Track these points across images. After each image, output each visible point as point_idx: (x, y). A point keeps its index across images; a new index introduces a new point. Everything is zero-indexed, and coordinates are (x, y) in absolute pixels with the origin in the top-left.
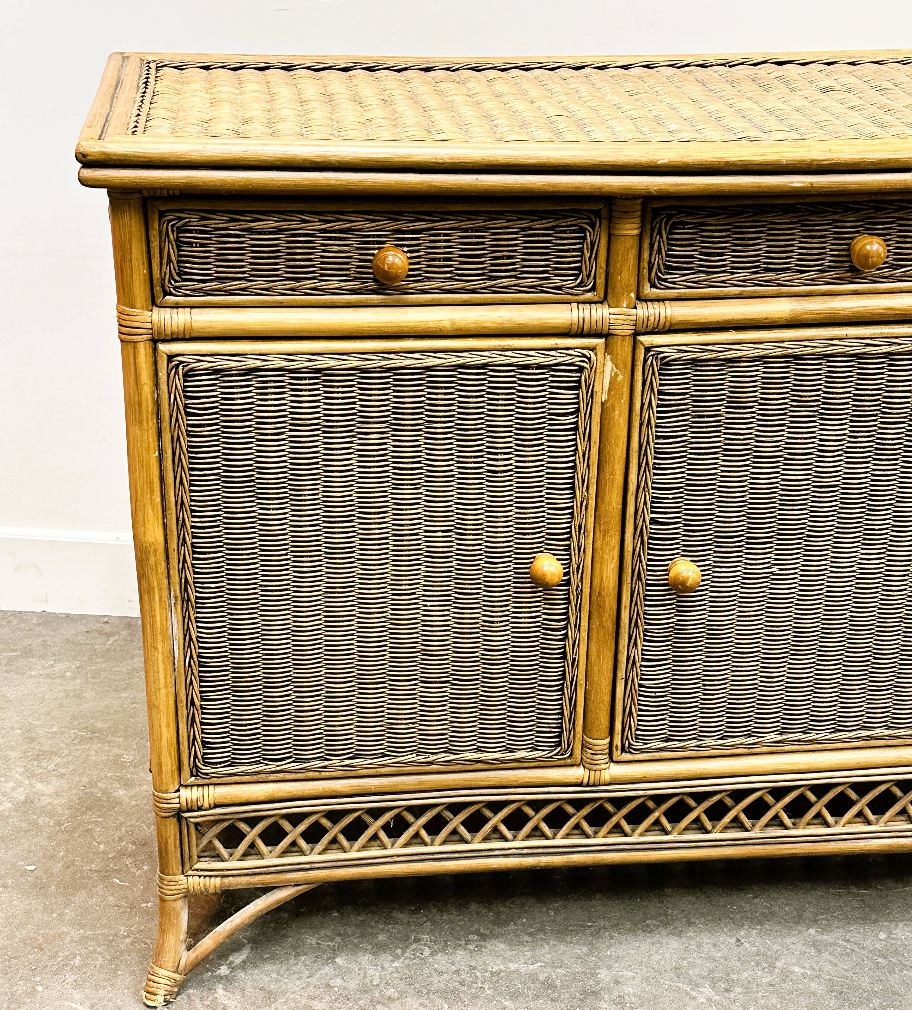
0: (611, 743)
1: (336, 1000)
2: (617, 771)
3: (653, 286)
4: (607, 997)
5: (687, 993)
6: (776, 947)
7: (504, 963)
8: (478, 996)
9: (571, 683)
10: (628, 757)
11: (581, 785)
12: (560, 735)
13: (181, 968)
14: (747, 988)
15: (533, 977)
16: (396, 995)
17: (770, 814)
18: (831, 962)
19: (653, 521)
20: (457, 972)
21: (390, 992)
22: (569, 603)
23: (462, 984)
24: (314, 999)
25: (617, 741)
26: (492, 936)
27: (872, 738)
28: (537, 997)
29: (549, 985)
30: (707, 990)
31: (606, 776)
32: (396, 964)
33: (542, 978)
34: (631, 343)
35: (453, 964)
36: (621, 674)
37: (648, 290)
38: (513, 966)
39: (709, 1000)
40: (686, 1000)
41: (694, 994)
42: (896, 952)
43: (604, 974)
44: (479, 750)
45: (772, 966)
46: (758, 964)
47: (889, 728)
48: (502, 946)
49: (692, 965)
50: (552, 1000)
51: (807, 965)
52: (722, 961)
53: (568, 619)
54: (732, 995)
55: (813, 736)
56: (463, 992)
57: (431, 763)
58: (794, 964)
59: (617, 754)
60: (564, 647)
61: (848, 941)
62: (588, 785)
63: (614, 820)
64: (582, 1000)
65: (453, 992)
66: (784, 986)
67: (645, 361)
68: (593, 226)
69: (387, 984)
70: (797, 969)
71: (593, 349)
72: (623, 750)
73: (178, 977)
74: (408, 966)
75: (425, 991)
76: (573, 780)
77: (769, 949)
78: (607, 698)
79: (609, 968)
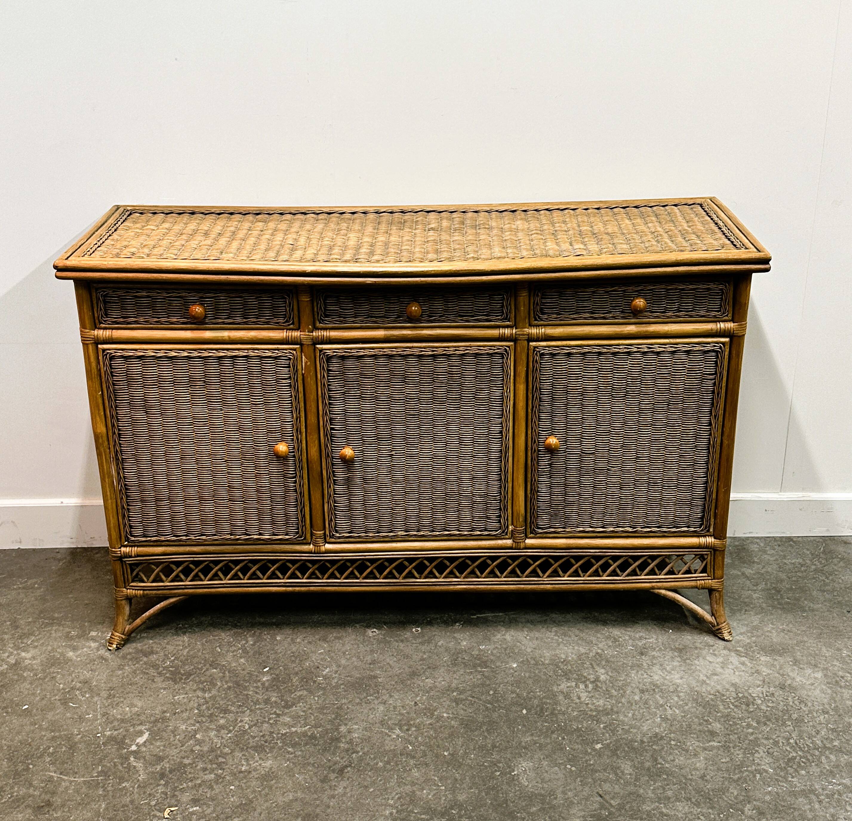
1: (197, 757)
4: (344, 740)
5: (386, 734)
7: (289, 728)
8: (274, 748)
14: (418, 727)
15: (304, 734)
16: (230, 752)
18: (463, 709)
20: (263, 736)
21: (227, 750)
23: (266, 742)
24: (183, 758)
28: (306, 744)
29: (313, 737)
30: (398, 731)
32: (230, 735)
33: (309, 734)
35: (261, 732)
38: (294, 730)
40: (386, 737)
41: (390, 734)
42: (498, 700)
43: (343, 729)
45: (433, 714)
46: (425, 714)
48: (289, 719)
49: (390, 719)
50: (314, 746)
51: (450, 712)
52: (406, 715)
54: (410, 732)
56: (267, 746)
58: (444, 712)
61: (473, 697)
64: (330, 744)
65: (260, 747)
66: (438, 724)
69: (225, 746)
70: (445, 715)
74: (236, 735)
75: (245, 748)
77: (432, 705)
79: (346, 725)
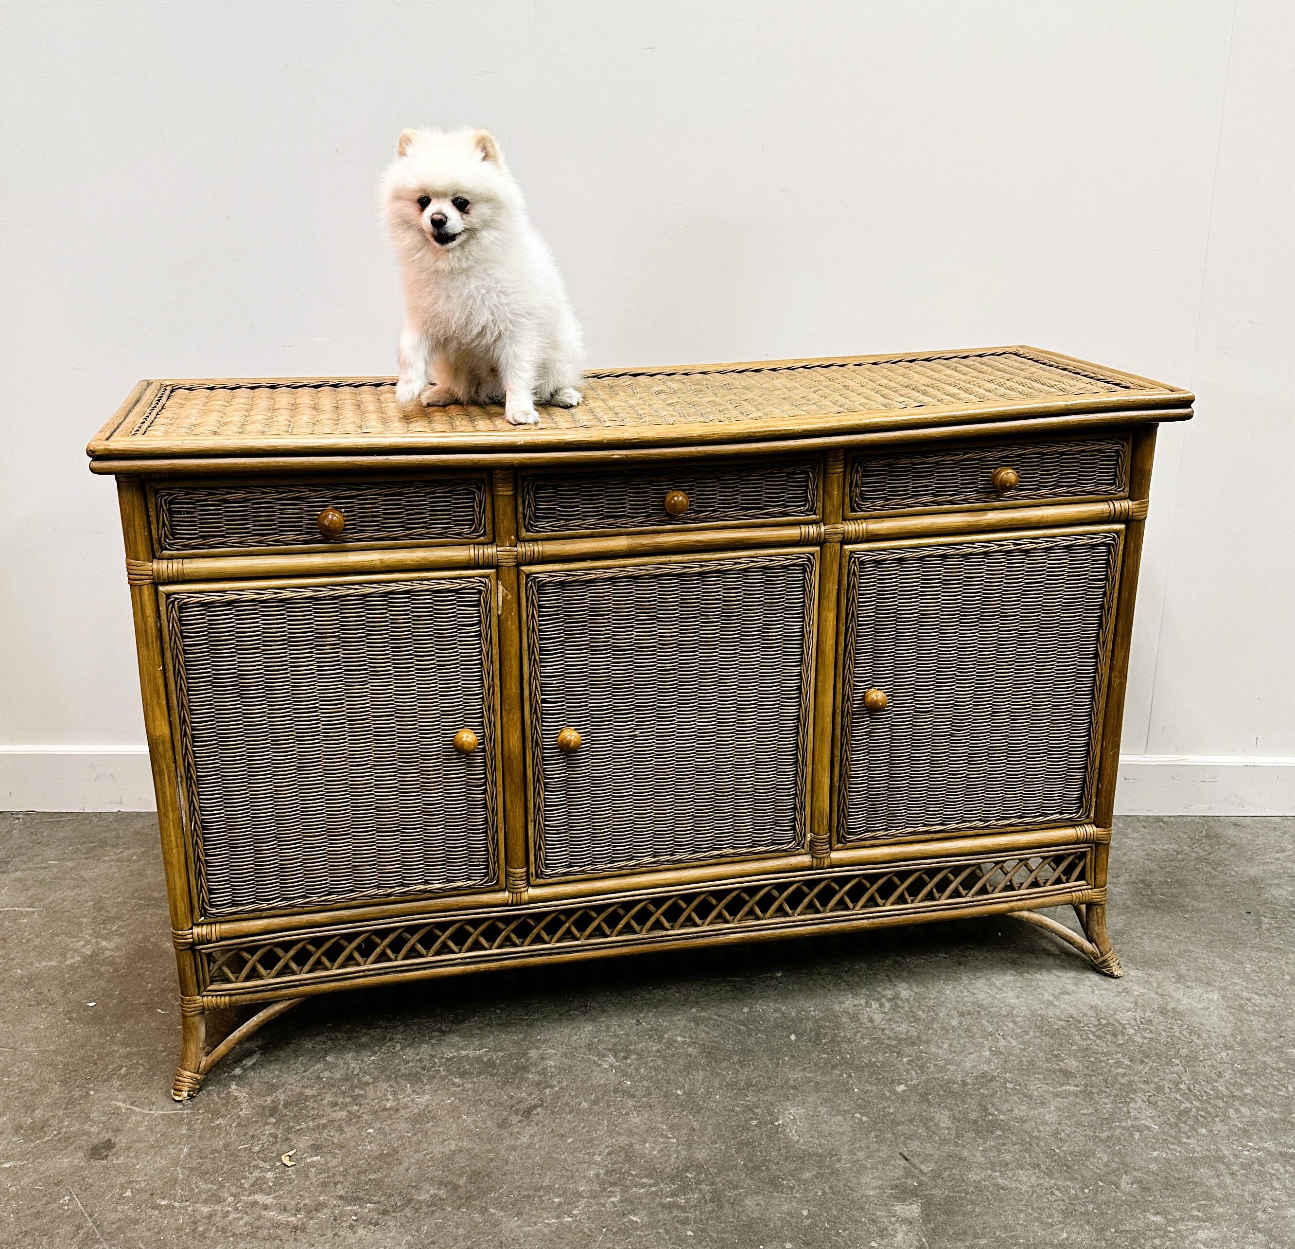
0: (528, 872)
1: (324, 1087)
2: (533, 892)
3: (528, 530)
4: (533, 1070)
5: (595, 1062)
6: (665, 1024)
7: (457, 1051)
8: (435, 1077)
9: (493, 826)
10: (541, 881)
11: (506, 905)
12: (487, 867)
13: (201, 1069)
14: (640, 1055)
15: (479, 1059)
16: (371, 1080)
17: (653, 919)
18: (705, 1031)
19: (544, 701)
20: (420, 1060)
21: (367, 1078)
22: (486, 765)
23: (423, 1069)
24: (306, 1088)
25: (532, 870)
26: (451, 1031)
27: (721, 856)
28: (480, 1074)
29: (491, 1064)
30: (611, 1059)
31: (525, 896)
32: (373, 1058)
33: (485, 1059)
34: (515, 573)
35: (418, 1055)
36: (531, 817)
37: (524, 534)
38: (464, 1053)
39: (611, 1066)
40: (594, 1067)
41: (600, 1062)
42: (755, 1021)
43: (533, 1054)
44: (426, 882)
45: (661, 1038)
46: (651, 1037)
47: (734, 848)
48: (457, 1038)
49: (601, 1042)
50: (491, 1076)
51: (687, 1035)
52: (624, 1037)
53: (486, 777)
54: (629, 1061)
55: (677, 857)
56: (423, 1075)
57: (389, 895)
58: (678, 1035)
59: (533, 880)
60: (485, 799)
61: (720, 1015)
62: (512, 905)
63: (535, 931)
64: (514, 1074)
65: (415, 1075)
66: (668, 1051)
67: (527, 584)
68: (480, 490)
69: (365, 1073)
70: (679, 1039)
71: (487, 577)
72: (537, 877)
73: (198, 1077)
74: (382, 1059)
75: (394, 1076)
76: (500, 901)
77: (660, 1025)
78: (521, 836)
79: (538, 1048)
